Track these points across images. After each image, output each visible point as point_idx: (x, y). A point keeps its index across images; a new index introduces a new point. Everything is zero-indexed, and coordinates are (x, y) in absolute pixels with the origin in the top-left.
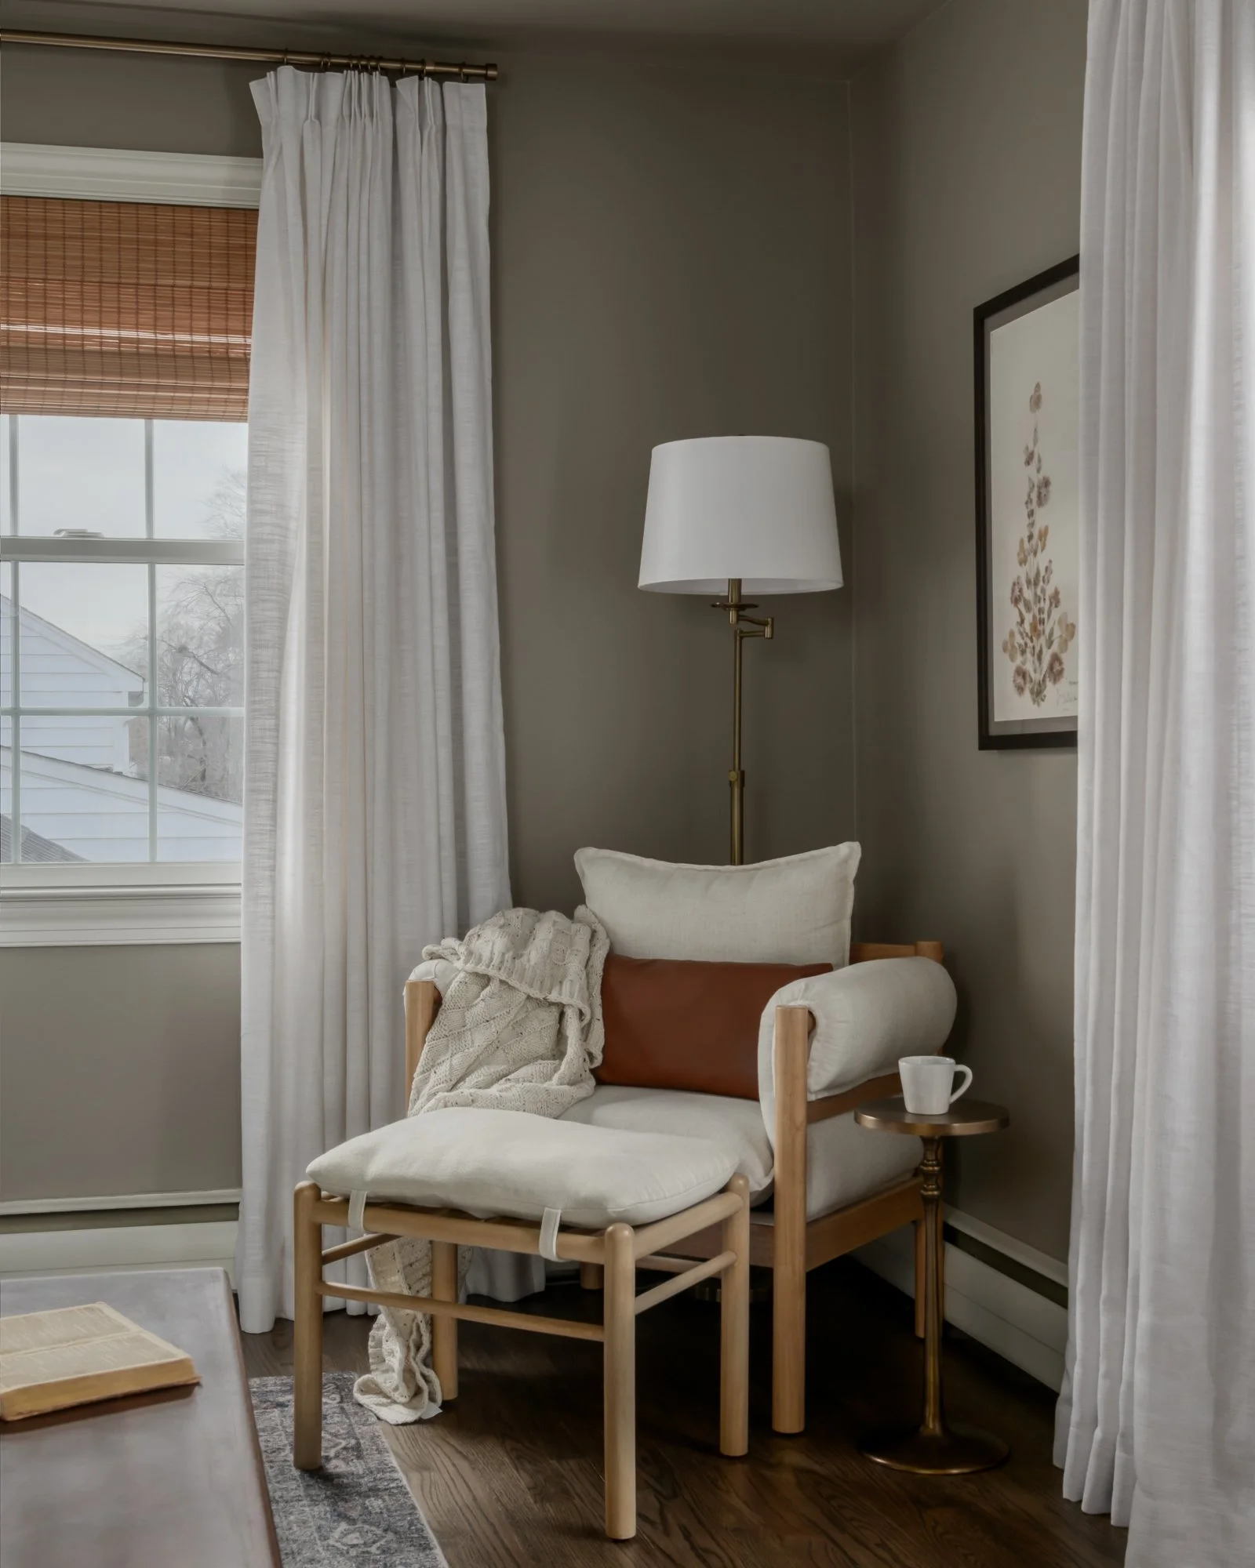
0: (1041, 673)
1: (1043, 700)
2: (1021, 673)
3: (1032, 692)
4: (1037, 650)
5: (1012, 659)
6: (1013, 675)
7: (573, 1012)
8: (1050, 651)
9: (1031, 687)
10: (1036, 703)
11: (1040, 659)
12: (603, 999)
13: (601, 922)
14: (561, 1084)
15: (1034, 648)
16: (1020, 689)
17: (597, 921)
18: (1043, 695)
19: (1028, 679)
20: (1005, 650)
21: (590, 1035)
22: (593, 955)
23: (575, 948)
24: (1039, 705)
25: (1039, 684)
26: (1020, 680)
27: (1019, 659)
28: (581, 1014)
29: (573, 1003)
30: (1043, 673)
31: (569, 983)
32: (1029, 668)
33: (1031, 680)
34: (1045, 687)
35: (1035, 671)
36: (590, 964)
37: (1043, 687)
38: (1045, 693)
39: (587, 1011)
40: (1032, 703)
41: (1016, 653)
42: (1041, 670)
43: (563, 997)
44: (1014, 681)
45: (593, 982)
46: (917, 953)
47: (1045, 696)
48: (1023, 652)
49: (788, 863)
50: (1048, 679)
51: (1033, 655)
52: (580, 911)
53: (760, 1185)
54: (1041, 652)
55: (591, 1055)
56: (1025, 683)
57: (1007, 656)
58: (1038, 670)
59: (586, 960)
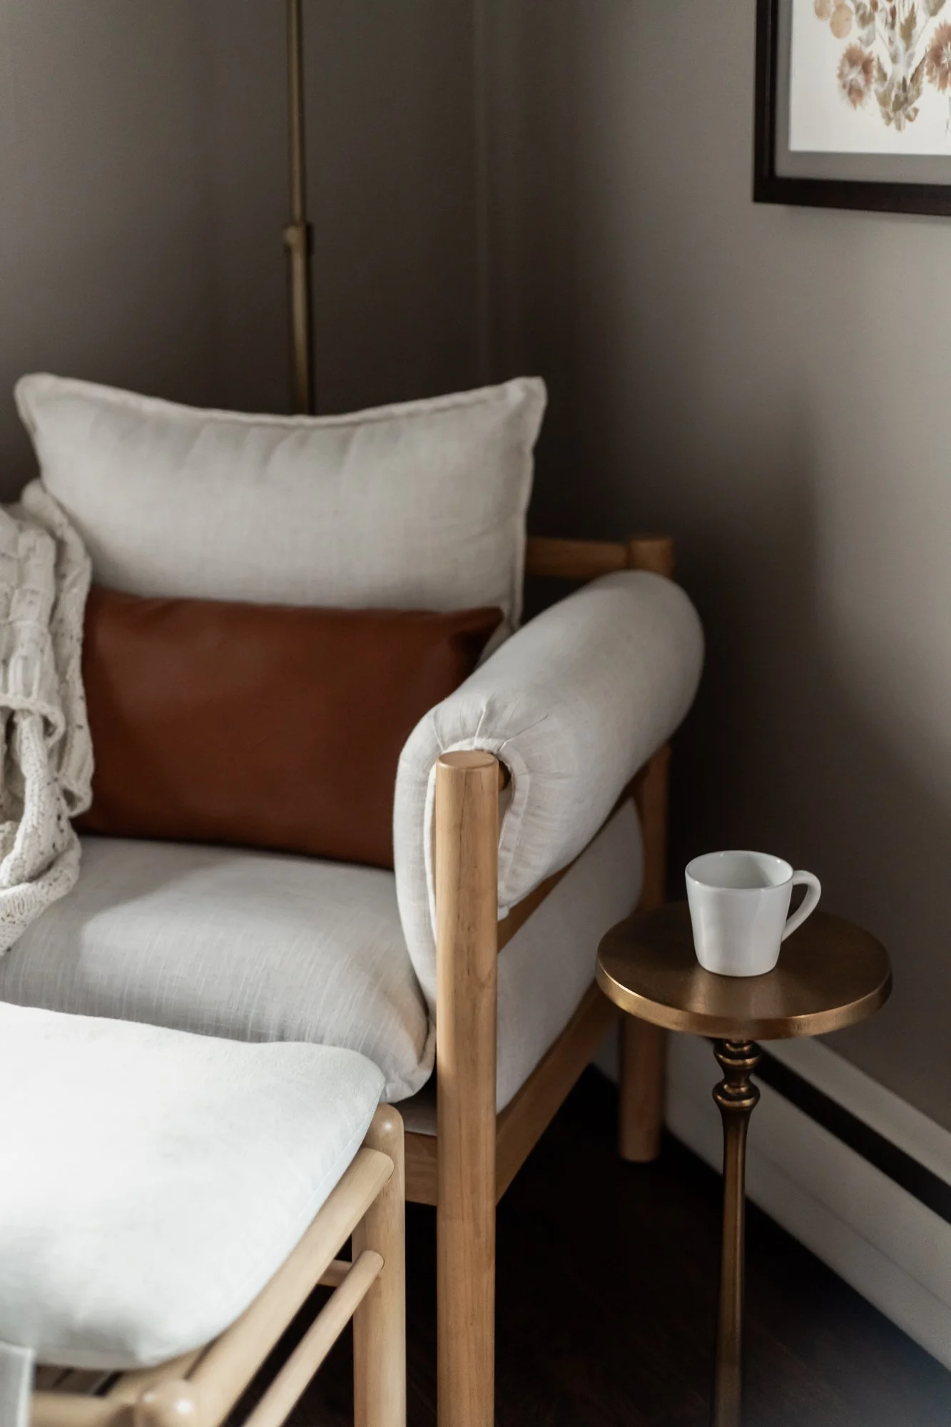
0: (909, 65)
1: (911, 119)
2: (858, 60)
3: (883, 101)
4: (902, 17)
5: (838, 31)
6: (838, 64)
7: (31, 725)
8: (936, 22)
9: (881, 90)
10: (893, 125)
11: (908, 31)
12: (86, 683)
13: (73, 522)
14: (19, 882)
15: (893, 13)
16: (855, 93)
17: (65, 521)
18: (910, 109)
19: (875, 73)
20: (820, 12)
21: (66, 758)
22: (62, 596)
23: (28, 586)
24: (899, 128)
25: (904, 86)
26: (855, 75)
27: (855, 33)
28: (47, 726)
29: (32, 708)
30: (916, 63)
31: (20, 663)
32: (879, 50)
33: (883, 76)
34: (919, 93)
35: (894, 59)
36: (58, 616)
37: (912, 93)
38: (916, 104)
39: (57, 718)
40: (881, 121)
41: (848, 19)
42: (911, 57)
43: (10, 695)
44: (841, 75)
45: (65, 652)
46: (630, 564)
47: (916, 111)
48: (866, 20)
49: (410, 416)
50: (925, 79)
51: (893, 26)
52: (32, 495)
53: (410, 1084)
54: (911, 21)
55: (70, 797)
56: (868, 81)
57: (825, 25)
58: (902, 58)
59: (48, 611)
